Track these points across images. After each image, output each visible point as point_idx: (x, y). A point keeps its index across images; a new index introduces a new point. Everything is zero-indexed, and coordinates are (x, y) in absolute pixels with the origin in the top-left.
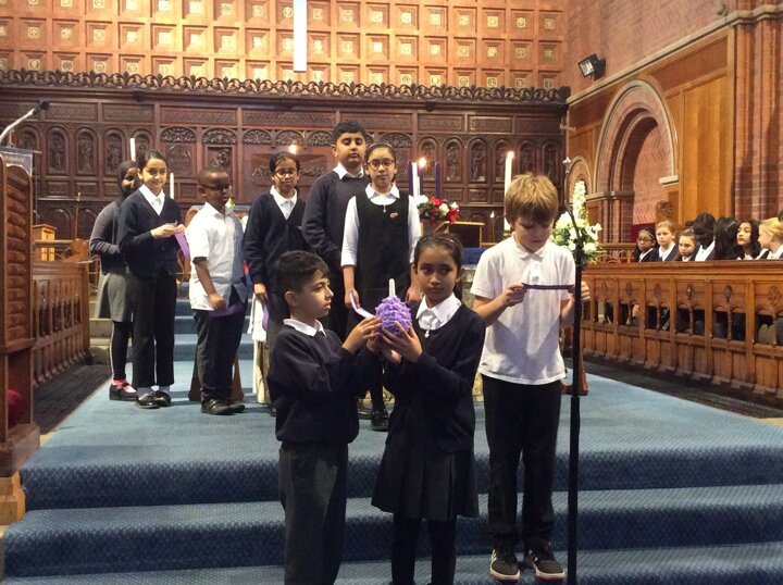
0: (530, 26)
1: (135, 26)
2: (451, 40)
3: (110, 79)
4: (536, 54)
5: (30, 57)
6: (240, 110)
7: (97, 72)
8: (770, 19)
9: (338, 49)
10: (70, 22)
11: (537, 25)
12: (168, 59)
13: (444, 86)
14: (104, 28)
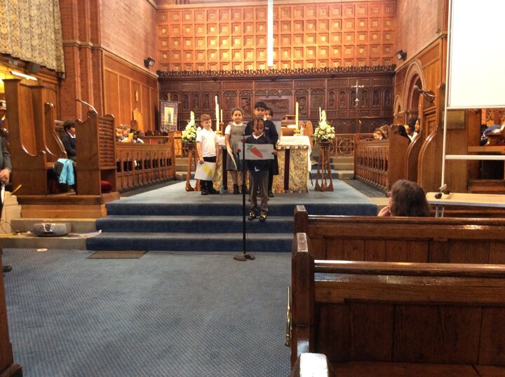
0: (379, 38)
1: (214, 51)
2: (343, 46)
3: (204, 73)
4: (382, 50)
5: (176, 66)
6: (254, 83)
7: (200, 70)
9: (294, 54)
10: (190, 51)
11: (382, 38)
12: (226, 63)
13: (339, 67)
14: (202, 53)
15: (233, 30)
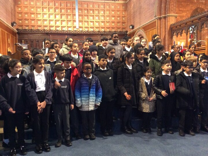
0: (120, 19)
1: (46, 20)
2: (105, 22)
3: (41, 30)
4: (121, 24)
5: (26, 27)
6: (66, 36)
7: (39, 29)
8: (164, 18)
9: (84, 24)
10: (34, 20)
11: (121, 19)
12: (52, 26)
13: (104, 31)
14: (40, 21)
15: (55, 11)
